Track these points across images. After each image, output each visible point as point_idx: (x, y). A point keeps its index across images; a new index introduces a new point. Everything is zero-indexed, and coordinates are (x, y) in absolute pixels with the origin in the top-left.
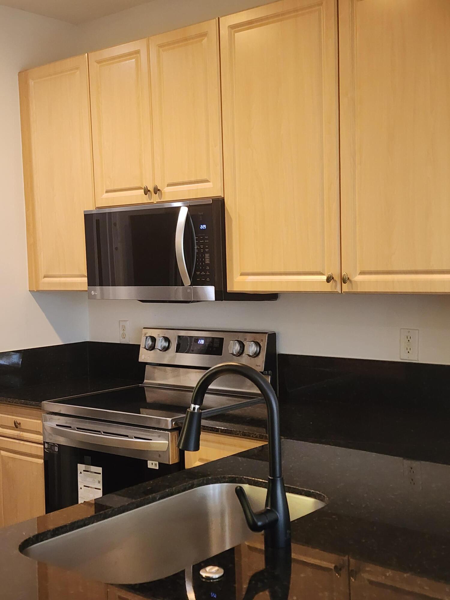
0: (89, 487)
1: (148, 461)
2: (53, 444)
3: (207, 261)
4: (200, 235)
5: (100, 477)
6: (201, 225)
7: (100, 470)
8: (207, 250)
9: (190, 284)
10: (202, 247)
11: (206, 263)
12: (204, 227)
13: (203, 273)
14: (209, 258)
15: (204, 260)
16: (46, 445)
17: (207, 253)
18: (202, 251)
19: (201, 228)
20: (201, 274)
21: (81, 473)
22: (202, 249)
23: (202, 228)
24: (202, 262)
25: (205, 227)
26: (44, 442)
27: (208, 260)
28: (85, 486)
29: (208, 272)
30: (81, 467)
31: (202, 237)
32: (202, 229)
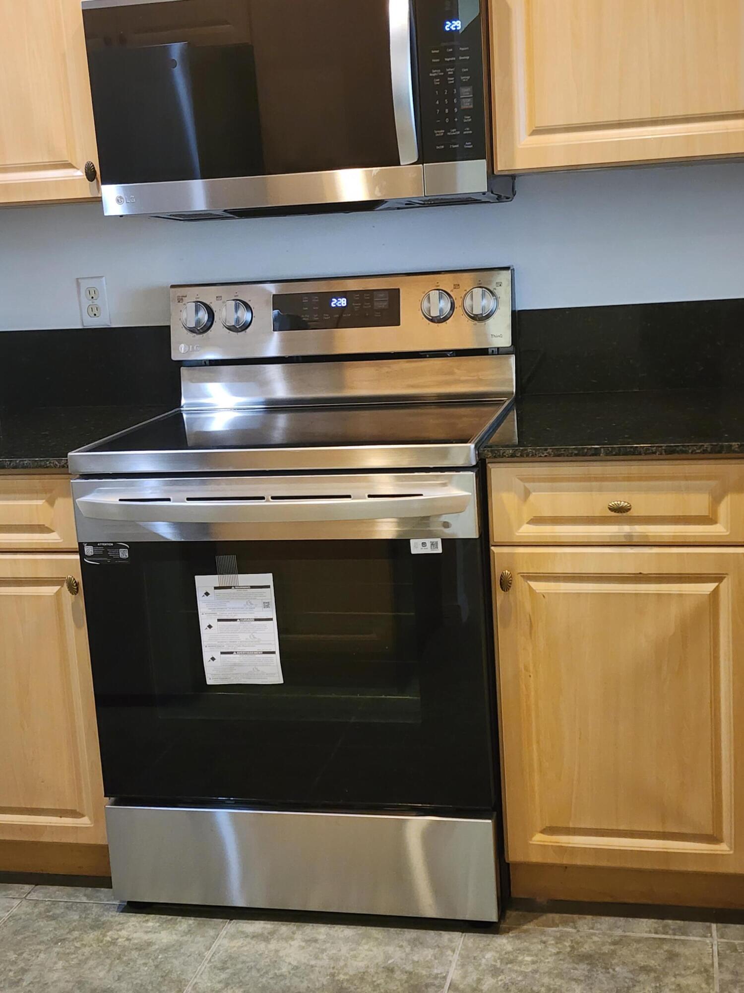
0: (235, 620)
1: (412, 541)
2: (112, 544)
3: (467, 104)
4: (443, 44)
5: (270, 594)
6: (448, 23)
7: (267, 579)
8: (465, 78)
9: (416, 160)
10: (450, 71)
11: (463, 107)
12: (456, 27)
13: (454, 132)
14: (472, 96)
15: (455, 101)
16: (89, 550)
17: (466, 84)
18: (453, 82)
19: (448, 29)
20: (449, 134)
21: (207, 594)
22: (451, 76)
23: (449, 27)
24: (452, 106)
25: (460, 25)
26: (81, 545)
27: (469, 100)
28: (219, 620)
29: (468, 129)
30: (204, 583)
31: (451, 50)
32: (451, 30)
